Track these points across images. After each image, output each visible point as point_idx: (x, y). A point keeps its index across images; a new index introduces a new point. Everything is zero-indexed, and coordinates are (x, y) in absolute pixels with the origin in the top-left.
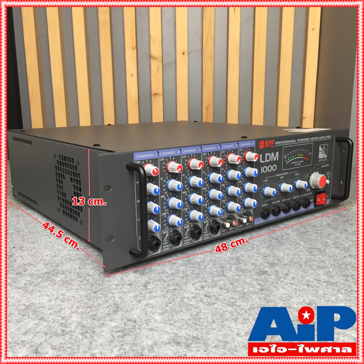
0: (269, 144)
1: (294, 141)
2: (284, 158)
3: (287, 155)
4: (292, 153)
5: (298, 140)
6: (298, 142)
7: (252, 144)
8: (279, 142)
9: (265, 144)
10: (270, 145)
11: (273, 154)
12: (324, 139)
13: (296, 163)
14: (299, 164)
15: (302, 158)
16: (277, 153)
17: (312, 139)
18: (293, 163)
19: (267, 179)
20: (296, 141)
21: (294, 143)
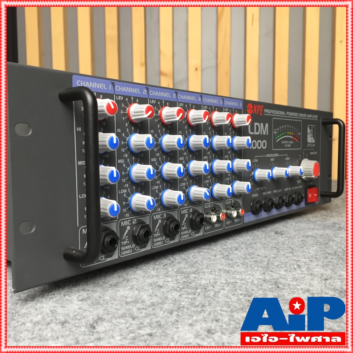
0: (258, 110)
1: (283, 113)
2: (274, 134)
3: (277, 131)
4: (282, 128)
5: (287, 113)
6: (288, 115)
7: (239, 104)
8: (268, 111)
9: (253, 109)
10: (259, 112)
11: (262, 124)
12: (311, 118)
13: (286, 144)
14: (289, 146)
15: (292, 137)
16: (267, 125)
17: (301, 115)
18: (283, 142)
19: (257, 158)
20: (286, 113)
21: (283, 115)
